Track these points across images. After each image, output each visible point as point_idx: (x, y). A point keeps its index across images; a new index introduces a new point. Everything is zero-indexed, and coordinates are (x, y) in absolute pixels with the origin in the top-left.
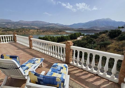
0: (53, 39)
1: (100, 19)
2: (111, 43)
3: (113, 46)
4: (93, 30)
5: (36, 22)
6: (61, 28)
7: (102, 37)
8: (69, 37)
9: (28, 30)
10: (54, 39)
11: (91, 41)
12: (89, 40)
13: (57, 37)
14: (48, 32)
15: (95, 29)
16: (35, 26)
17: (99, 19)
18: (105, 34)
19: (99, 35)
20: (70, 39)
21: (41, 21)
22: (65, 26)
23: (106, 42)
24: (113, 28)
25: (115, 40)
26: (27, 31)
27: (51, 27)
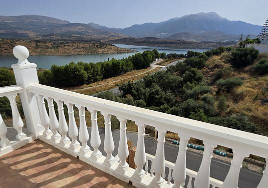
0: (92, 72)
1: (195, 15)
2: (242, 81)
3: (248, 89)
4: (180, 41)
5: (29, 20)
6: (103, 36)
7: (216, 66)
8: (131, 64)
9: (7, 43)
10: (96, 69)
11: (193, 75)
12: (187, 72)
13: (102, 64)
14: (68, 48)
15: (184, 39)
16: (29, 29)
17: (191, 15)
18: (220, 57)
19: (206, 59)
20: (134, 69)
21: (44, 17)
22: (113, 30)
23: (232, 80)
24: (224, 36)
25: (246, 72)
26: (6, 46)
27: (74, 33)
